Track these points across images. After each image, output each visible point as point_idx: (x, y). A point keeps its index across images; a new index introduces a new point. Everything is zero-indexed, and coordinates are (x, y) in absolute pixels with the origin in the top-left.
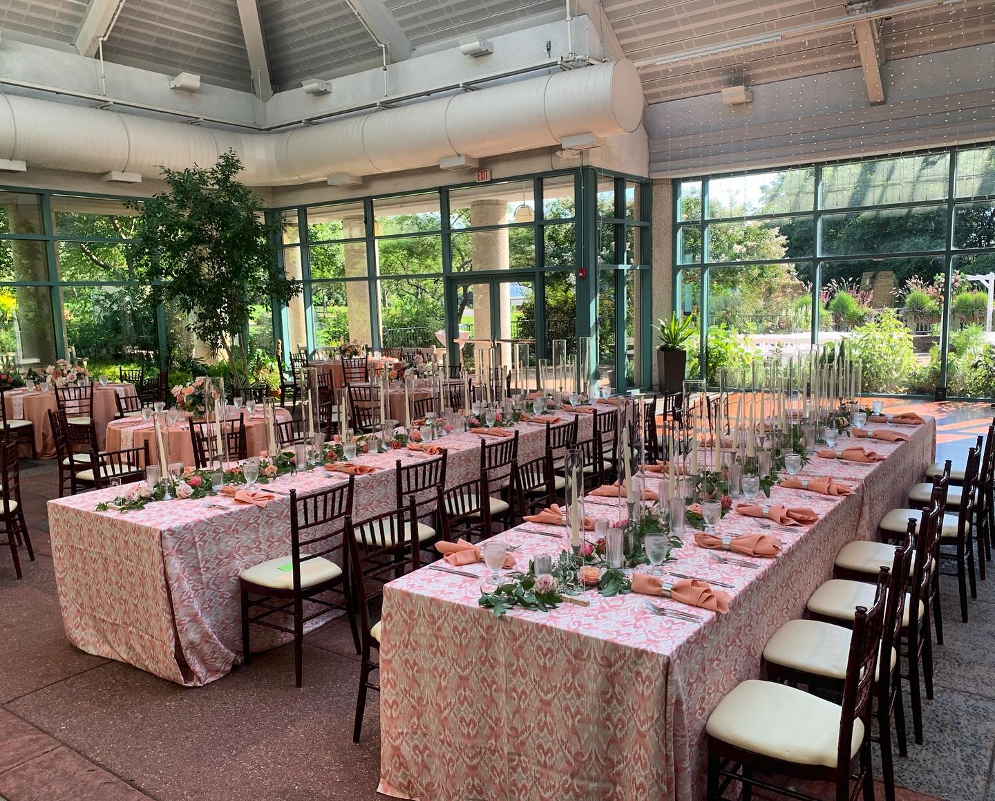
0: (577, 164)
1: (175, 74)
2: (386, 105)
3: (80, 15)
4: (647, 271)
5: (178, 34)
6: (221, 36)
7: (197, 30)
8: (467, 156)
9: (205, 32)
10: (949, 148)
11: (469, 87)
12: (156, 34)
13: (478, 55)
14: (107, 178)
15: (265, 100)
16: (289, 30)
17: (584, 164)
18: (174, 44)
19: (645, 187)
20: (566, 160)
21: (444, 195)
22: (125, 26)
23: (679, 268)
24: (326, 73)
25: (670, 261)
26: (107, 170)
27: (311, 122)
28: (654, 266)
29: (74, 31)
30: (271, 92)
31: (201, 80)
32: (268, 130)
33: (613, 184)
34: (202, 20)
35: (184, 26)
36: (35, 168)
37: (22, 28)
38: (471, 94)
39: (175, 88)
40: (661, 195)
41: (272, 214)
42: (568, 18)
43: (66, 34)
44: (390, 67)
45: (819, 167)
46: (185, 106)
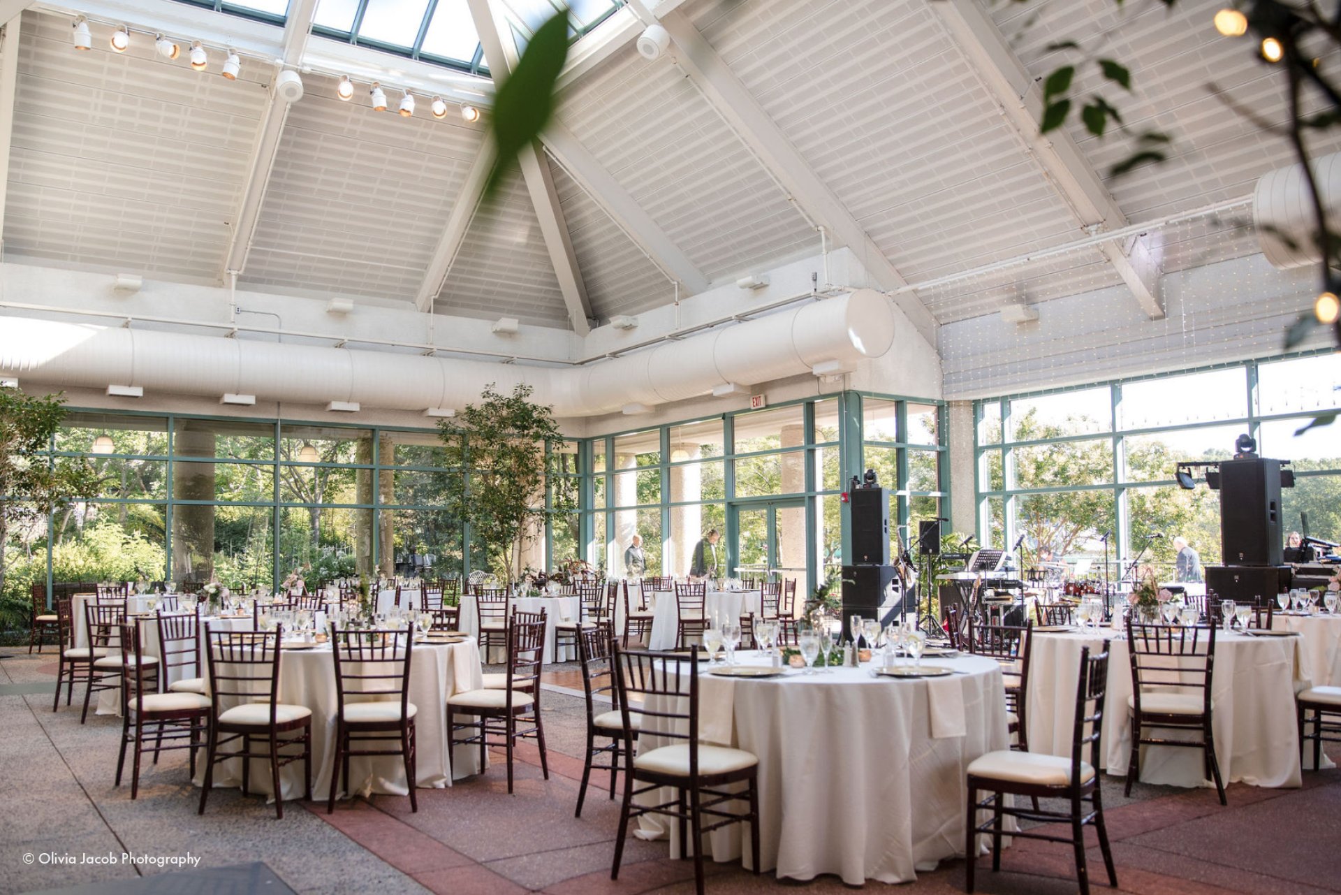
0: (840, 388)
1: (497, 320)
2: (676, 337)
3: (419, 278)
4: (945, 498)
5: (503, 285)
6: (542, 283)
7: (519, 280)
8: (736, 384)
9: (527, 281)
10: (1246, 362)
11: (741, 318)
12: (484, 287)
13: (757, 288)
14: (426, 414)
15: (584, 336)
16: (603, 272)
17: (847, 389)
18: (499, 293)
19: (942, 409)
20: (831, 385)
21: (728, 420)
22: (457, 283)
23: (983, 496)
24: (635, 309)
25: (972, 488)
26: (423, 408)
27: (614, 355)
28: (953, 493)
29: (415, 291)
30: (588, 328)
31: (519, 323)
32: (582, 363)
33: (893, 409)
34: (524, 272)
35: (508, 278)
36: (367, 408)
37: (375, 294)
38: (744, 324)
39: (496, 332)
40: (959, 419)
41: (584, 444)
42: (824, 251)
43: (407, 293)
44: (682, 303)
45: (1115, 385)
46: (505, 348)
